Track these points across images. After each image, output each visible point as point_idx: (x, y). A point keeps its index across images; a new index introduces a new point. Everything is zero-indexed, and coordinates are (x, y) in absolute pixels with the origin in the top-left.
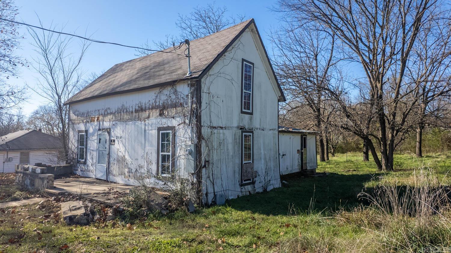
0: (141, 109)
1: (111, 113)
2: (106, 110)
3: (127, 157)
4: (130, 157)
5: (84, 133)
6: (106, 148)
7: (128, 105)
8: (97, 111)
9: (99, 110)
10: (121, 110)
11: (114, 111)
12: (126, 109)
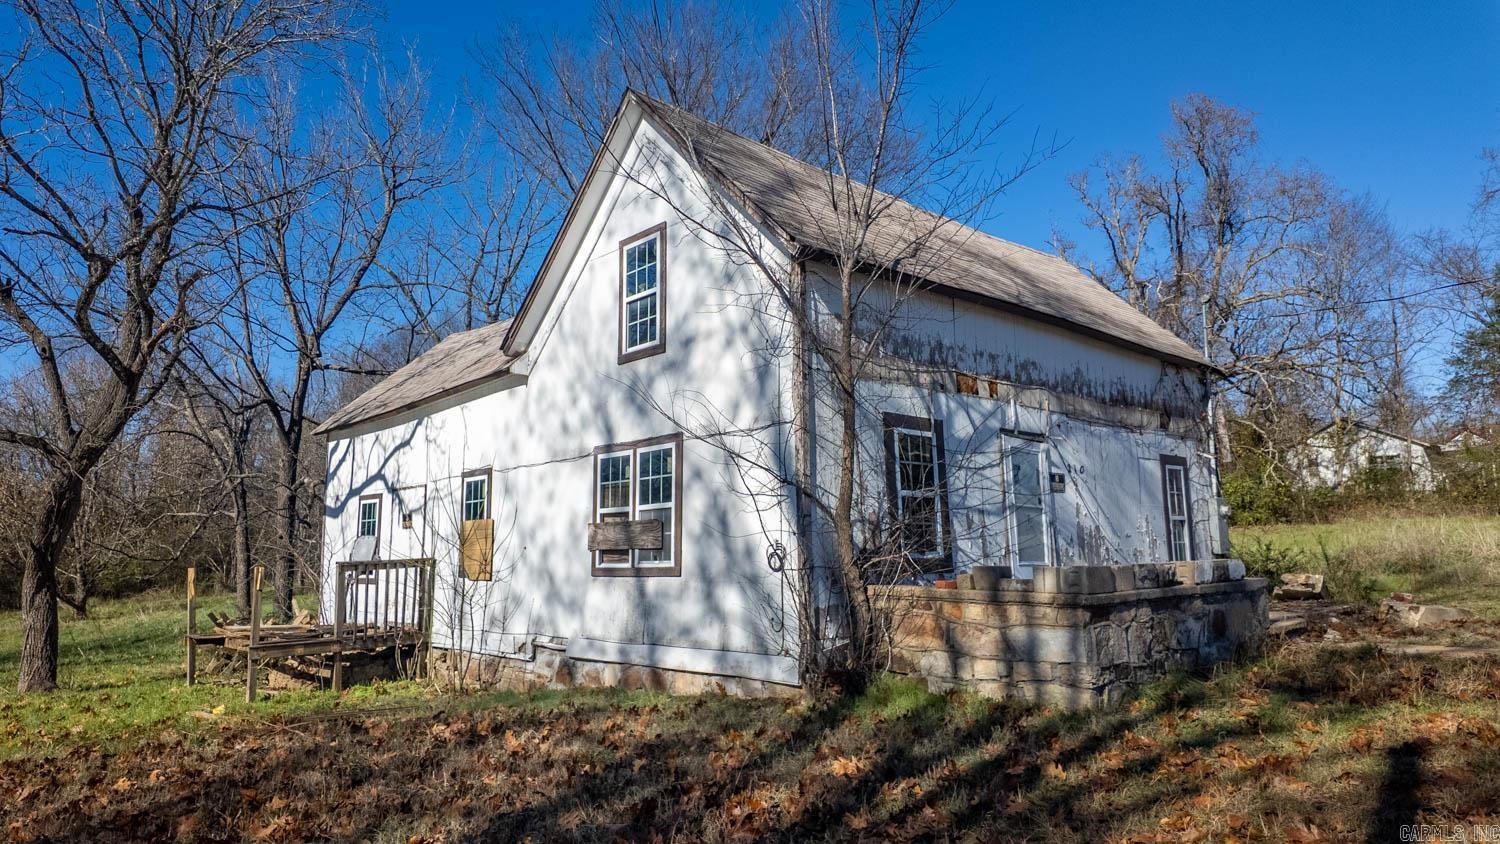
0: (1123, 401)
1: (1043, 385)
2: (1024, 366)
3: (1106, 532)
4: (1114, 532)
5: (929, 434)
6: (1040, 503)
7: (1092, 377)
8: (986, 356)
9: (993, 358)
10: (1073, 386)
11: (1052, 381)
12: (1089, 387)
